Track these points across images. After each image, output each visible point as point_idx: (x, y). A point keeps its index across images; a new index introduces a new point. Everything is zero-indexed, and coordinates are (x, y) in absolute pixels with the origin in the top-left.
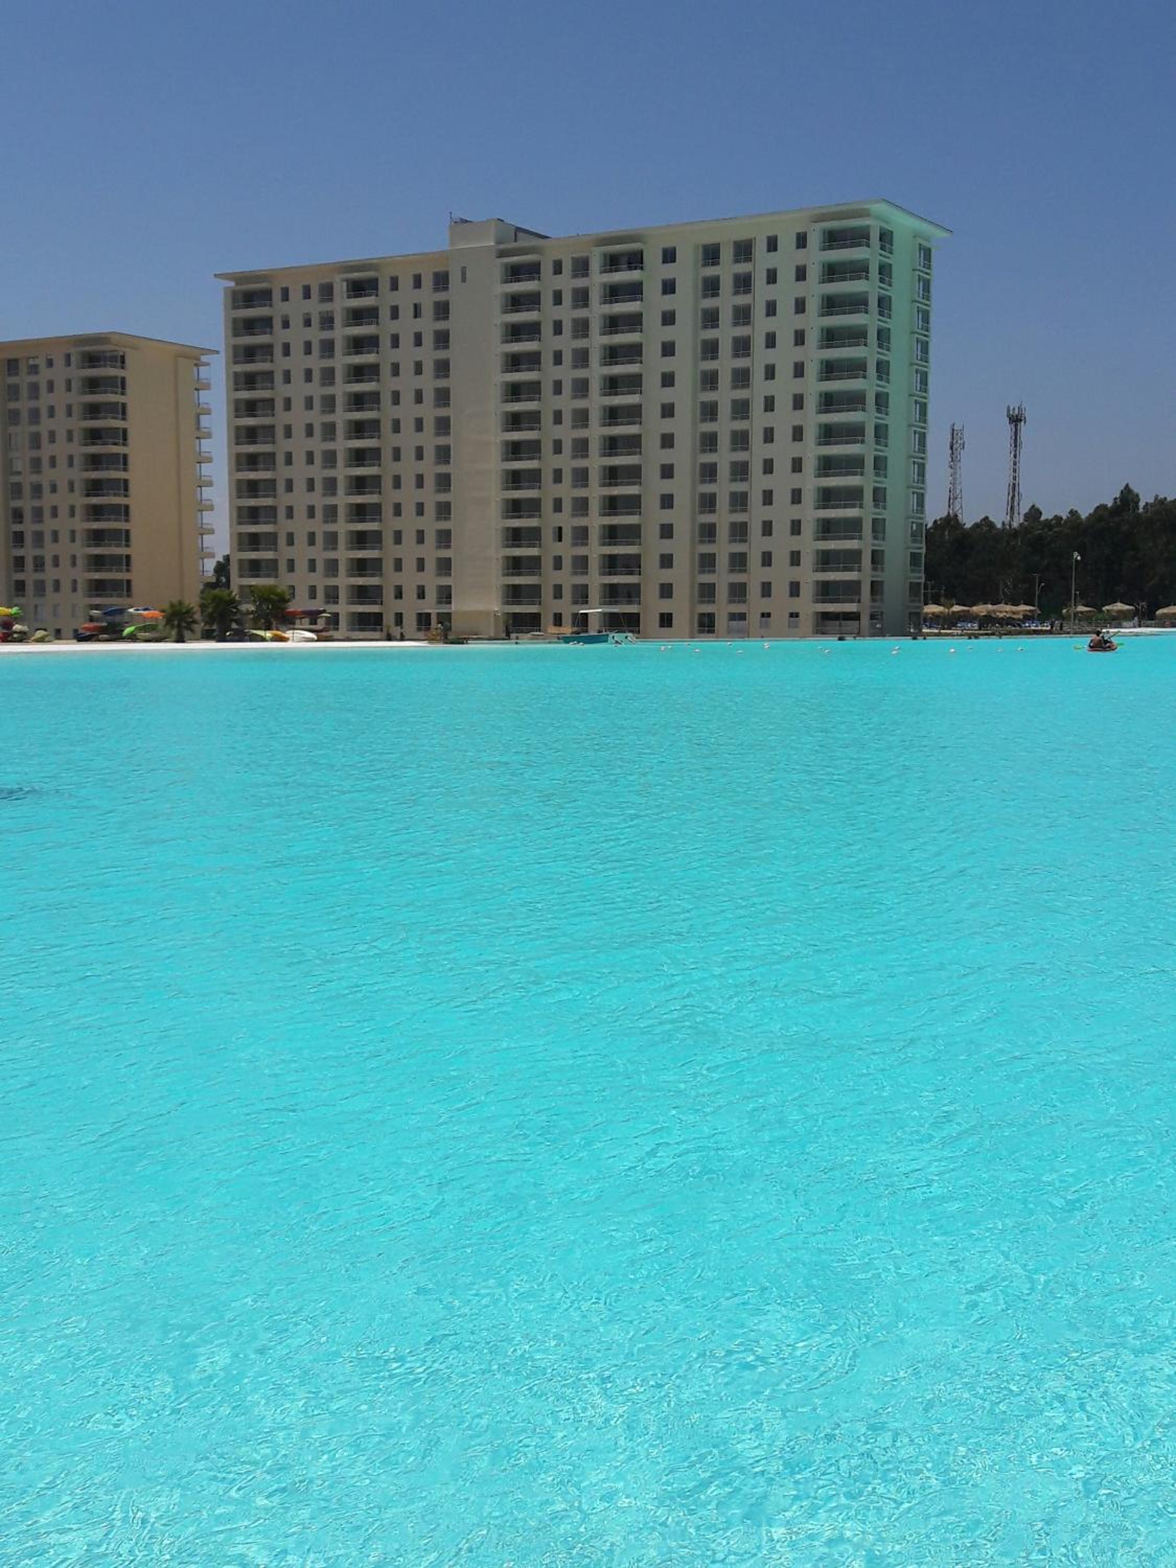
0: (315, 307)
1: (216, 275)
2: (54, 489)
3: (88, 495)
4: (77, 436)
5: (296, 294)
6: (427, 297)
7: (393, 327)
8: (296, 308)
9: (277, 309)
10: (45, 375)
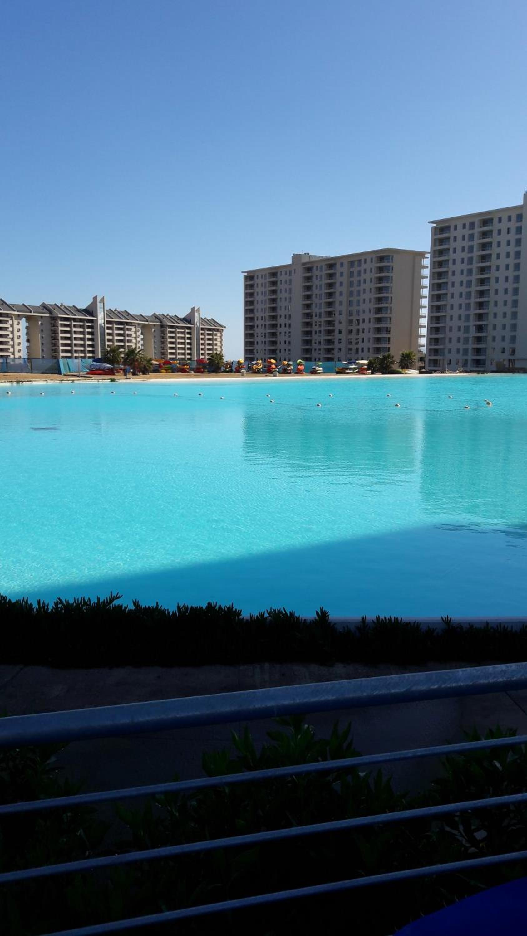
0: (467, 232)
1: (429, 222)
2: (364, 311)
3: (376, 314)
4: (373, 290)
5: (460, 227)
6: (513, 225)
7: (498, 238)
8: (459, 233)
9: (452, 233)
10: (364, 266)
